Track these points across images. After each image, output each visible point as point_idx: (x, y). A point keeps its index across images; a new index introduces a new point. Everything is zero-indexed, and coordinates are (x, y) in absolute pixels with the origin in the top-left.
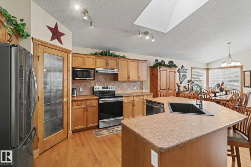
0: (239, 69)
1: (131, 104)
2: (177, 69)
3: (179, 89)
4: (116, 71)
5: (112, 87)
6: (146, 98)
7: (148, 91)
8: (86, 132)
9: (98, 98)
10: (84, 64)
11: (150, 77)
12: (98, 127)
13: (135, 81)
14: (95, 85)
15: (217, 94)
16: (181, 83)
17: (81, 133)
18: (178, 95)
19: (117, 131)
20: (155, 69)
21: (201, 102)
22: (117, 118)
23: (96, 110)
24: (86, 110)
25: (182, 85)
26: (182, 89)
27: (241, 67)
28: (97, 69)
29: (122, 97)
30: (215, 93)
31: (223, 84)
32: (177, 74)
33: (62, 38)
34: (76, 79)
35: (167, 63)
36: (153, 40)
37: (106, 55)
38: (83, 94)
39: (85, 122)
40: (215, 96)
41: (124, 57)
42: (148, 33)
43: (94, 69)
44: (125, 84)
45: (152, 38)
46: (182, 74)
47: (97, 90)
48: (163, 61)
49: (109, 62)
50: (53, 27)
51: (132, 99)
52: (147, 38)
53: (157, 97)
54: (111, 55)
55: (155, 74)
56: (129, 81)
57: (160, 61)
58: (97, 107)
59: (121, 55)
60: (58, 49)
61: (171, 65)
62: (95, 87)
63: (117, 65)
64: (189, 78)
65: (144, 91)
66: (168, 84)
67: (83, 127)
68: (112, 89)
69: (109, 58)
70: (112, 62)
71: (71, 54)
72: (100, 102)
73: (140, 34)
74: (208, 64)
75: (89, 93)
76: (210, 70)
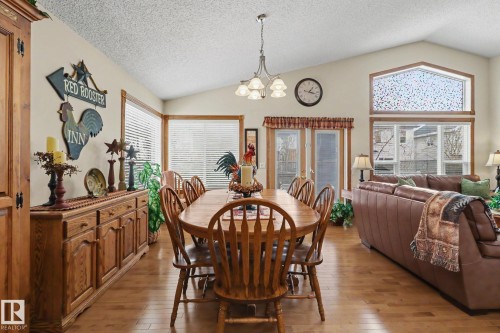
0: (238, 123)
16: (72, 153)
27: (241, 119)
46: (78, 107)
64: (109, 134)
74: (165, 102)
76: (171, 123)
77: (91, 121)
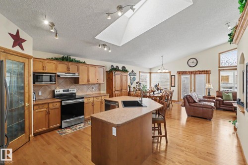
0: (169, 74)
1: (91, 104)
2: (129, 73)
3: (129, 89)
4: (76, 75)
5: (73, 90)
6: (103, 98)
7: (105, 92)
8: (48, 134)
9: (60, 100)
10: (45, 68)
11: (107, 80)
12: (60, 127)
13: (94, 84)
14: (56, 89)
15: (155, 93)
16: (131, 85)
17: (44, 135)
18: (129, 94)
19: (80, 128)
20: (111, 73)
21: (141, 99)
22: (79, 117)
23: (59, 112)
24: (48, 113)
25: (132, 86)
26: (132, 89)
27: (170, 72)
28: (58, 74)
29: (83, 98)
30: (154, 92)
31: (158, 85)
32: (129, 77)
33: (23, 44)
34: (36, 83)
35: (120, 69)
36: (110, 51)
37: (67, 60)
38: (42, 98)
39: (47, 124)
40: (154, 94)
41: (84, 63)
42: (106, 45)
43: (55, 74)
44: (85, 86)
45: (109, 49)
46: (132, 77)
47: (58, 93)
48: (117, 66)
49: (70, 67)
50: (15, 33)
51: (91, 99)
52: (106, 49)
53: (112, 97)
54: (72, 61)
55: (111, 77)
56: (88, 84)
57: (115, 67)
58: (60, 108)
59: (81, 61)
60: (20, 55)
61: (124, 70)
62: (56, 91)
63: (78, 70)
64: (137, 80)
65: (101, 92)
66: (121, 86)
67: (45, 129)
68: (73, 92)
69: (70, 63)
70: (73, 67)
71: (32, 60)
72: (63, 104)
73: (99, 46)
74: (150, 69)
75: (49, 97)
76: (152, 74)
77: (134, 79)
